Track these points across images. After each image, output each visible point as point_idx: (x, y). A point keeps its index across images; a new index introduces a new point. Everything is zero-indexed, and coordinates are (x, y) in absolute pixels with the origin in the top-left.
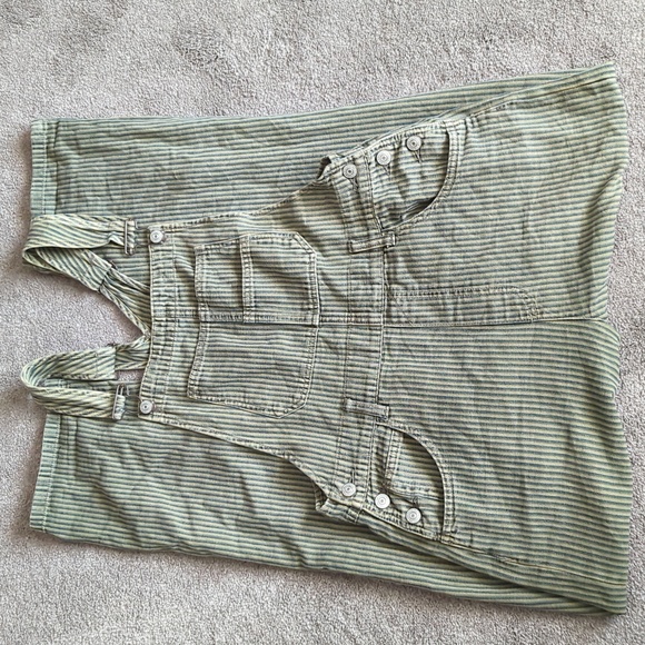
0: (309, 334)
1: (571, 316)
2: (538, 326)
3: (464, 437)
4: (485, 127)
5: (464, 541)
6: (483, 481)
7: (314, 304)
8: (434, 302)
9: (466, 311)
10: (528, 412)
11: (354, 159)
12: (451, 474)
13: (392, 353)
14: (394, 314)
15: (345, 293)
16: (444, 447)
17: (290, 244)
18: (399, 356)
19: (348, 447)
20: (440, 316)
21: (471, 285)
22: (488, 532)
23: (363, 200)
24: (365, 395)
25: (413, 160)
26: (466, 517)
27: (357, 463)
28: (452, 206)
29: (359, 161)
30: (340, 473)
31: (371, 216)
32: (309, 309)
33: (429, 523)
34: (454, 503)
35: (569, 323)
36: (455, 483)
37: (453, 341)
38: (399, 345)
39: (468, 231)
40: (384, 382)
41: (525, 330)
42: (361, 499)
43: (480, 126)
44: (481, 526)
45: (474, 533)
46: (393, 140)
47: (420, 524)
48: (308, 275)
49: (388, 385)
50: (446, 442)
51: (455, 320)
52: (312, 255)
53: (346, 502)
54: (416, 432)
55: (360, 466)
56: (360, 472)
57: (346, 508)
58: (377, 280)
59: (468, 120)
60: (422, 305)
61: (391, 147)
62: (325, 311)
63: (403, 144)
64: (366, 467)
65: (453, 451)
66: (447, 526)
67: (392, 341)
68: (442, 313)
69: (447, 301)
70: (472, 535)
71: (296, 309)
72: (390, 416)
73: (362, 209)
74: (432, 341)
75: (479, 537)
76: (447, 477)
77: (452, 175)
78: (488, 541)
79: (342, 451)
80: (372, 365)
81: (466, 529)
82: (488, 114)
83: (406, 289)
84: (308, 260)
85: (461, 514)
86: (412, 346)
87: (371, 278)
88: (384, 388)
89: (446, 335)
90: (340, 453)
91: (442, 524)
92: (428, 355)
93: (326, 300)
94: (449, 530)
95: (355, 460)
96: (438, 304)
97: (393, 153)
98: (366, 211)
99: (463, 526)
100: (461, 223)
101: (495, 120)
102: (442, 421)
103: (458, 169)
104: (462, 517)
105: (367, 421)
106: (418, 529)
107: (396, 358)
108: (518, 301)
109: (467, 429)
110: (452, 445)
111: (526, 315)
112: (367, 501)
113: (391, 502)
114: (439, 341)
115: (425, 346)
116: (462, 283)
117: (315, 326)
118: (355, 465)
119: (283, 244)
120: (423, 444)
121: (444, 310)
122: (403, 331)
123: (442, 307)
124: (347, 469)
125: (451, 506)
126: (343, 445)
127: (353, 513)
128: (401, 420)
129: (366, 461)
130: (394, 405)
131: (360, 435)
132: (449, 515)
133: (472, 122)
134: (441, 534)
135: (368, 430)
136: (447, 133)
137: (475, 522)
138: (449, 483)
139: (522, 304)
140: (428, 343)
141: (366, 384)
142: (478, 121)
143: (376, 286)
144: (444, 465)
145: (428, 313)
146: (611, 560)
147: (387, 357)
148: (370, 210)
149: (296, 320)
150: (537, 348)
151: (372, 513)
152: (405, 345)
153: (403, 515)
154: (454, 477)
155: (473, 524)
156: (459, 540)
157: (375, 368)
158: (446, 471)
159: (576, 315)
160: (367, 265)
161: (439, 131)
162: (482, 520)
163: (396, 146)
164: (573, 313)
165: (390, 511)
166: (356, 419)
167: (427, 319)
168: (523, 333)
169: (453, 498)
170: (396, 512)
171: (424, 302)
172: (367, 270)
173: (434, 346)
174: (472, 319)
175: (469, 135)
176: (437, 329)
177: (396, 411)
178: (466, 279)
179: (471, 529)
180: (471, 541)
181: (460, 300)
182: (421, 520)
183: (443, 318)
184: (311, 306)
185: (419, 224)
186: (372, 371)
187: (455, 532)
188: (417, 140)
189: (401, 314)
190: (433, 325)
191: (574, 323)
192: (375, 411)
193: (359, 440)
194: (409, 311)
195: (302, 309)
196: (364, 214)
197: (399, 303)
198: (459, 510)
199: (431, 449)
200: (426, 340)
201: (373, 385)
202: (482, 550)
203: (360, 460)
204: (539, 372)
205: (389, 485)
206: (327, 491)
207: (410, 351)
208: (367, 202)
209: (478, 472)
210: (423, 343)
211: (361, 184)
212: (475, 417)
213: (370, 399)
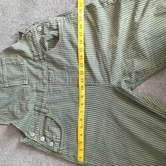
0: (24, 87)
1: (104, 85)
2: (94, 87)
3: (70, 120)
4: (70, 21)
5: (66, 152)
6: (73, 134)
7: (26, 77)
8: (63, 76)
9: (73, 80)
10: (90, 114)
11: (30, 31)
12: (65, 131)
13: (50, 93)
14: (50, 80)
15: (35, 73)
16: (64, 123)
17: (16, 59)
18: (52, 93)
19: (35, 121)
20: (65, 81)
21: (74, 72)
22: (73, 150)
23: (35, 44)
24: (41, 106)
25: (48, 30)
26: (67, 145)
27: (36, 126)
28: (63, 46)
29: (32, 31)
30: (31, 129)
31: (38, 48)
32: (24, 79)
33: (56, 146)
34: (64, 140)
35: (104, 87)
36: (65, 134)
37: (69, 89)
38: (52, 90)
39: (69, 54)
40: (48, 102)
41: (90, 87)
42: (36, 138)
43: (68, 20)
44: (71, 148)
45: (69, 150)
46: (41, 24)
47: (53, 147)
48: (23, 68)
49: (48, 103)
50: (65, 121)
51: (69, 83)
52: (24, 62)
53: (31, 138)
54: (55, 118)
55: (37, 128)
56: (37, 129)
57: (31, 140)
58: (44, 69)
59: (65, 18)
60: (59, 77)
61: (41, 26)
62: (30, 79)
63: (44, 25)
64: (39, 128)
65: (66, 124)
66: (61, 147)
67: (50, 89)
68: (65, 80)
69: (67, 76)
70: (69, 151)
71: (20, 80)
72: (48, 113)
73: (36, 47)
74: (62, 89)
75: (71, 151)
76: (63, 132)
77: (61, 36)
78: (73, 153)
79: (32, 122)
80: (44, 96)
81: (67, 149)
82: (71, 17)
83: (54, 72)
84: (23, 64)
85: (66, 144)
86: (56, 90)
87: (42, 69)
88: (47, 104)
89: (67, 87)
90: (31, 123)
91: (60, 147)
92: (61, 93)
93: (30, 76)
94: (62, 149)
95: (36, 125)
96: (64, 77)
97: (42, 28)
98: (37, 47)
99: (66, 148)
100: (67, 52)
101: (73, 19)
102: (64, 114)
103: (63, 34)
104: (66, 145)
105: (41, 114)
106: (52, 148)
107: (52, 94)
108: (88, 78)
109: (71, 118)
110: (66, 122)
111: (90, 83)
112: (38, 139)
113: (45, 139)
114: (64, 89)
115: (60, 91)
116: (71, 71)
117: (26, 84)
118: (36, 127)
119: (14, 59)
120: (57, 122)
121: (66, 79)
122: (54, 85)
123: (65, 78)
124: (33, 128)
125: (63, 141)
126: (33, 121)
127: (33, 142)
128: (51, 114)
129: (39, 126)
130: (50, 109)
131: (39, 118)
132: (62, 144)
133: (66, 19)
134: (59, 150)
135: (41, 116)
136: (57, 22)
137: (70, 147)
138: (64, 134)
139: (89, 79)
140: (61, 90)
141: (42, 102)
142: (68, 19)
143: (44, 71)
144: (63, 128)
145: (61, 80)
146: (110, 162)
147: (49, 94)
148: (38, 47)
149: (20, 83)
150: (94, 94)
151: (39, 143)
152: (54, 90)
153: (48, 144)
154: (65, 132)
155: (69, 147)
156: (65, 152)
157: (45, 97)
158: (63, 130)
159: (106, 85)
160: (40, 64)
161: (55, 21)
162: (72, 146)
163: (43, 26)
164: (105, 84)
165: (45, 142)
166: (38, 113)
167: (61, 82)
168: (90, 88)
169: (64, 139)
170: (46, 143)
171: (60, 76)
172: (41, 66)
173: (63, 91)
174: (75, 83)
175: (65, 23)
176: (64, 85)
177: (50, 111)
178: (72, 70)
179: (69, 149)
180: (68, 153)
181: (71, 76)
182: (53, 146)
183: (66, 82)
184: (25, 78)
185: (53, 52)
186: (44, 98)
187: (63, 150)
188: (48, 24)
189: (53, 80)
190: (63, 84)
191: (105, 87)
192: (44, 111)
193: (38, 119)
194: (55, 79)
195: (22, 80)
196: (36, 48)
197: (52, 76)
198: (65, 143)
199: (60, 123)
200: (60, 89)
201: (44, 103)
202: (71, 155)
203: (37, 126)
204: (94, 101)
205: (46, 134)
206: (26, 134)
207: (56, 92)
208: (36, 44)
209: (72, 131)
210: (59, 90)
211: (34, 39)
212: (74, 114)
213: (43, 107)
